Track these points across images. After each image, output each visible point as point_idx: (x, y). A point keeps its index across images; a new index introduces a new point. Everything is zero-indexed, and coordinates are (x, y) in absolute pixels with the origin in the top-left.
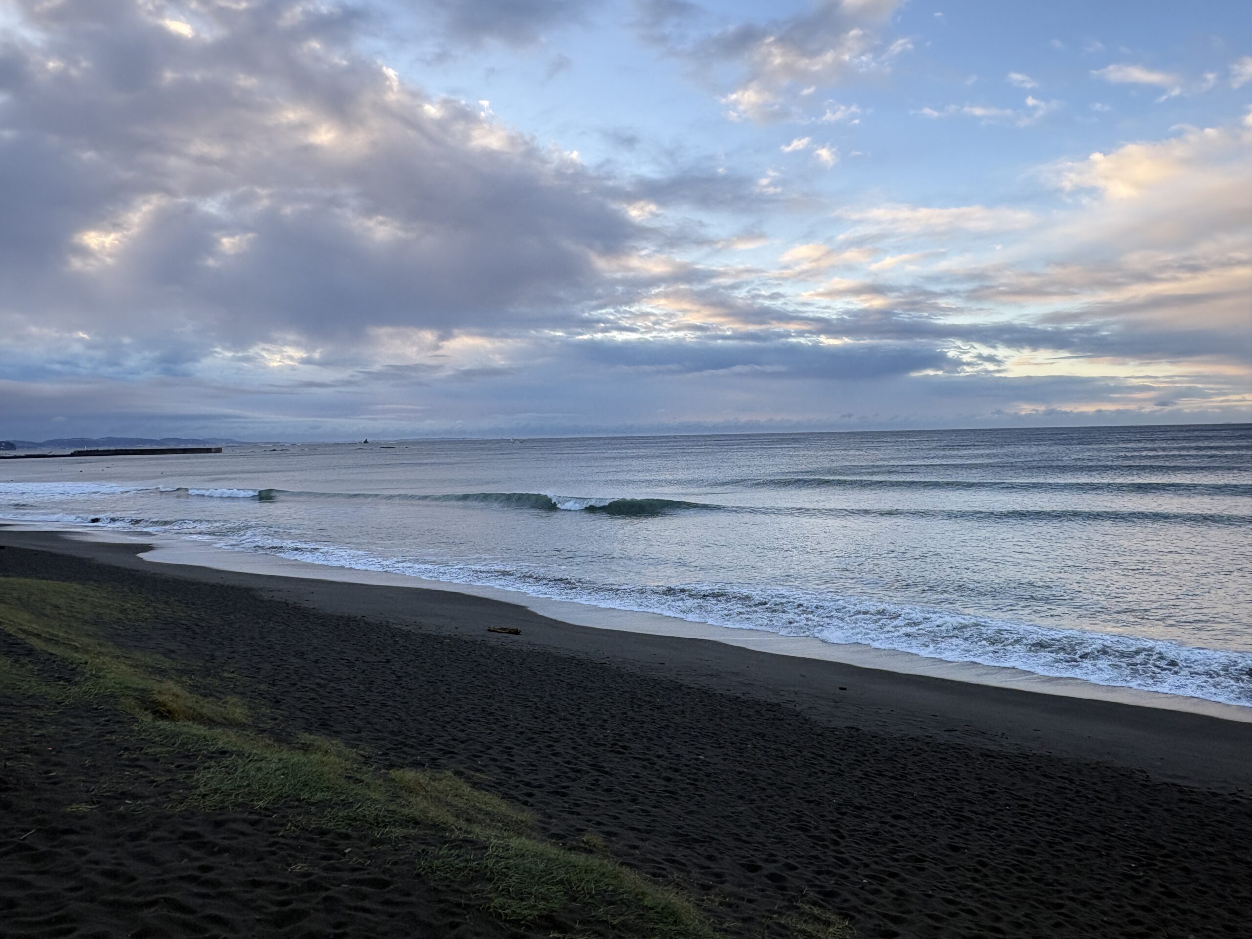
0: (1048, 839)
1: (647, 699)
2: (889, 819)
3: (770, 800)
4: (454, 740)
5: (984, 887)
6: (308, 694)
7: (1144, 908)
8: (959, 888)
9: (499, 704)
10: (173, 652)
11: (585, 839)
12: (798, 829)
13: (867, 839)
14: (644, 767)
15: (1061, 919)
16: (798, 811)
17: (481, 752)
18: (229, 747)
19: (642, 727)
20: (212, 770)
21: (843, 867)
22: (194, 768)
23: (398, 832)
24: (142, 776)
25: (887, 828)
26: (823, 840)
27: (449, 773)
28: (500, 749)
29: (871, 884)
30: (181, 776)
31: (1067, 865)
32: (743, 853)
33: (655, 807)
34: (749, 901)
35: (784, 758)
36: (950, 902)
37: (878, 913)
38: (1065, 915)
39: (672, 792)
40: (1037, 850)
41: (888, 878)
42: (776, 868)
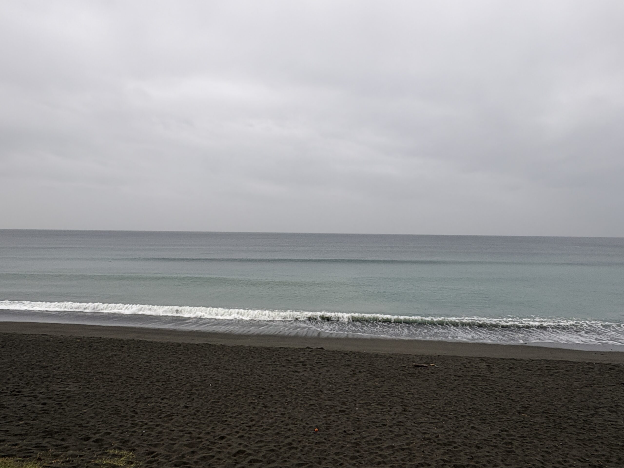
0: (225, 395)
2: (160, 400)
3: (102, 403)
5: (197, 421)
7: (256, 414)
8: (186, 424)
12: (114, 414)
13: (148, 412)
14: (30, 400)
15: (225, 426)
16: (116, 406)
21: (135, 427)
25: (158, 404)
26: (126, 416)
29: (146, 432)
31: (231, 404)
32: (83, 432)
34: (81, 456)
35: (112, 382)
36: (182, 431)
37: (148, 445)
38: (227, 424)
39: (46, 410)
40: (220, 400)
41: (155, 427)
42: (100, 436)
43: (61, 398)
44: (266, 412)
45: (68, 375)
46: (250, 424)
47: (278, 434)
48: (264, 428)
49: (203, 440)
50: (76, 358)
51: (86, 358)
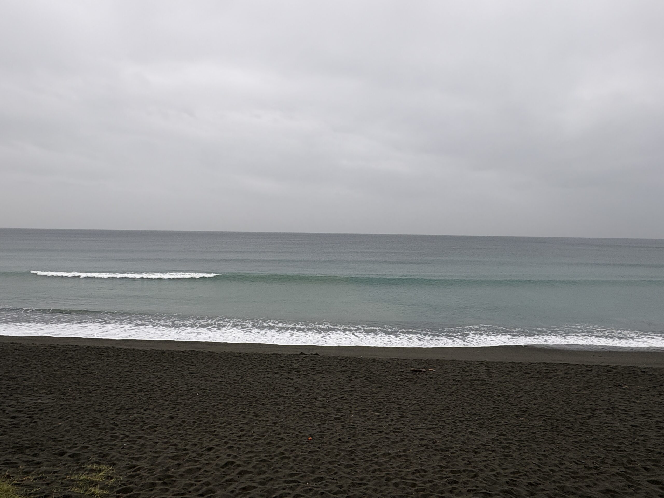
0: (213, 404)
2: (142, 411)
3: (78, 416)
5: (182, 432)
7: (247, 424)
8: (172, 436)
12: (92, 427)
13: (129, 423)
15: (213, 437)
16: (94, 418)
21: (115, 440)
25: (141, 415)
26: (106, 429)
29: (127, 445)
31: (219, 413)
32: (58, 447)
34: (55, 472)
35: (90, 393)
36: (166, 443)
37: (129, 458)
38: (216, 435)
39: (15, 424)
40: (208, 410)
41: (137, 440)
42: (76, 450)
43: (33, 411)
44: (256, 422)
45: (40, 386)
46: (240, 433)
47: (269, 443)
48: (254, 438)
49: (189, 452)
50: (48, 367)
51: (61, 368)
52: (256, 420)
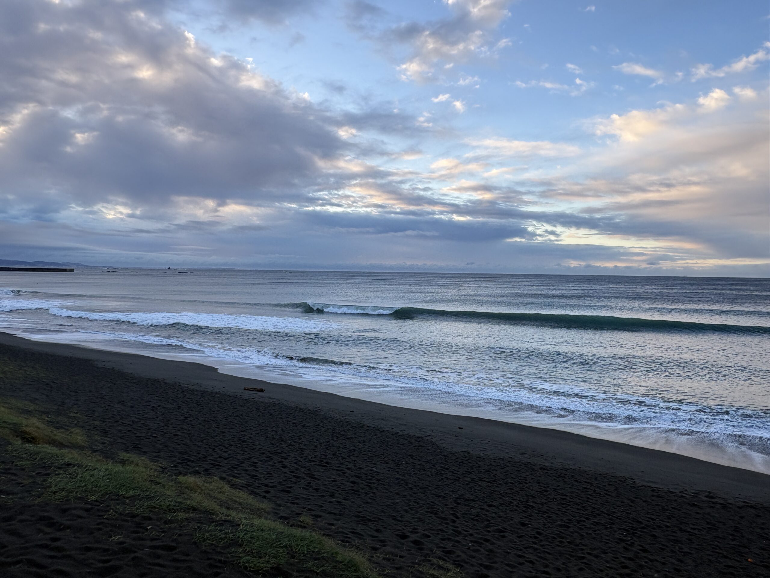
0: (578, 518)
1: (342, 433)
2: (485, 507)
3: (415, 495)
4: (220, 457)
5: (540, 548)
6: (126, 427)
7: (630, 559)
8: (525, 548)
9: (250, 436)
10: (36, 399)
11: (301, 519)
12: (431, 513)
13: (472, 519)
14: (339, 475)
15: (583, 566)
16: (432, 502)
17: (237, 465)
18: (72, 461)
19: (339, 450)
20: (61, 476)
21: (458, 536)
22: (48, 474)
23: (182, 515)
24: (12, 480)
25: (484, 512)
26: (446, 519)
27: (216, 478)
28: (250, 463)
29: (473, 546)
30: (39, 480)
31: (587, 534)
32: (399, 528)
33: (344, 499)
34: (401, 557)
35: (424, 470)
36: (520, 556)
37: (477, 563)
38: (585, 563)
39: (357, 491)
40: (570, 525)
41: (484, 543)
42: (417, 537)
44: (647, 560)
52: (645, 557)
